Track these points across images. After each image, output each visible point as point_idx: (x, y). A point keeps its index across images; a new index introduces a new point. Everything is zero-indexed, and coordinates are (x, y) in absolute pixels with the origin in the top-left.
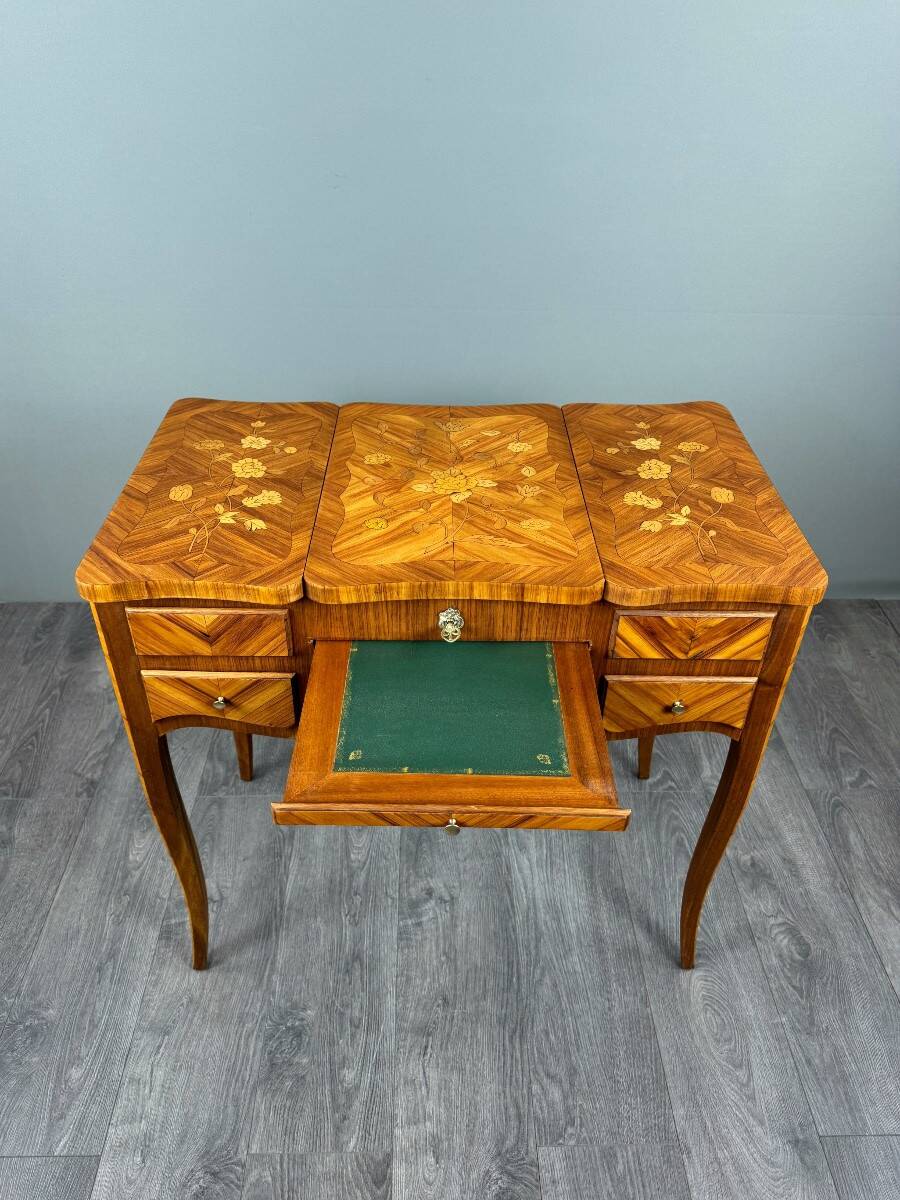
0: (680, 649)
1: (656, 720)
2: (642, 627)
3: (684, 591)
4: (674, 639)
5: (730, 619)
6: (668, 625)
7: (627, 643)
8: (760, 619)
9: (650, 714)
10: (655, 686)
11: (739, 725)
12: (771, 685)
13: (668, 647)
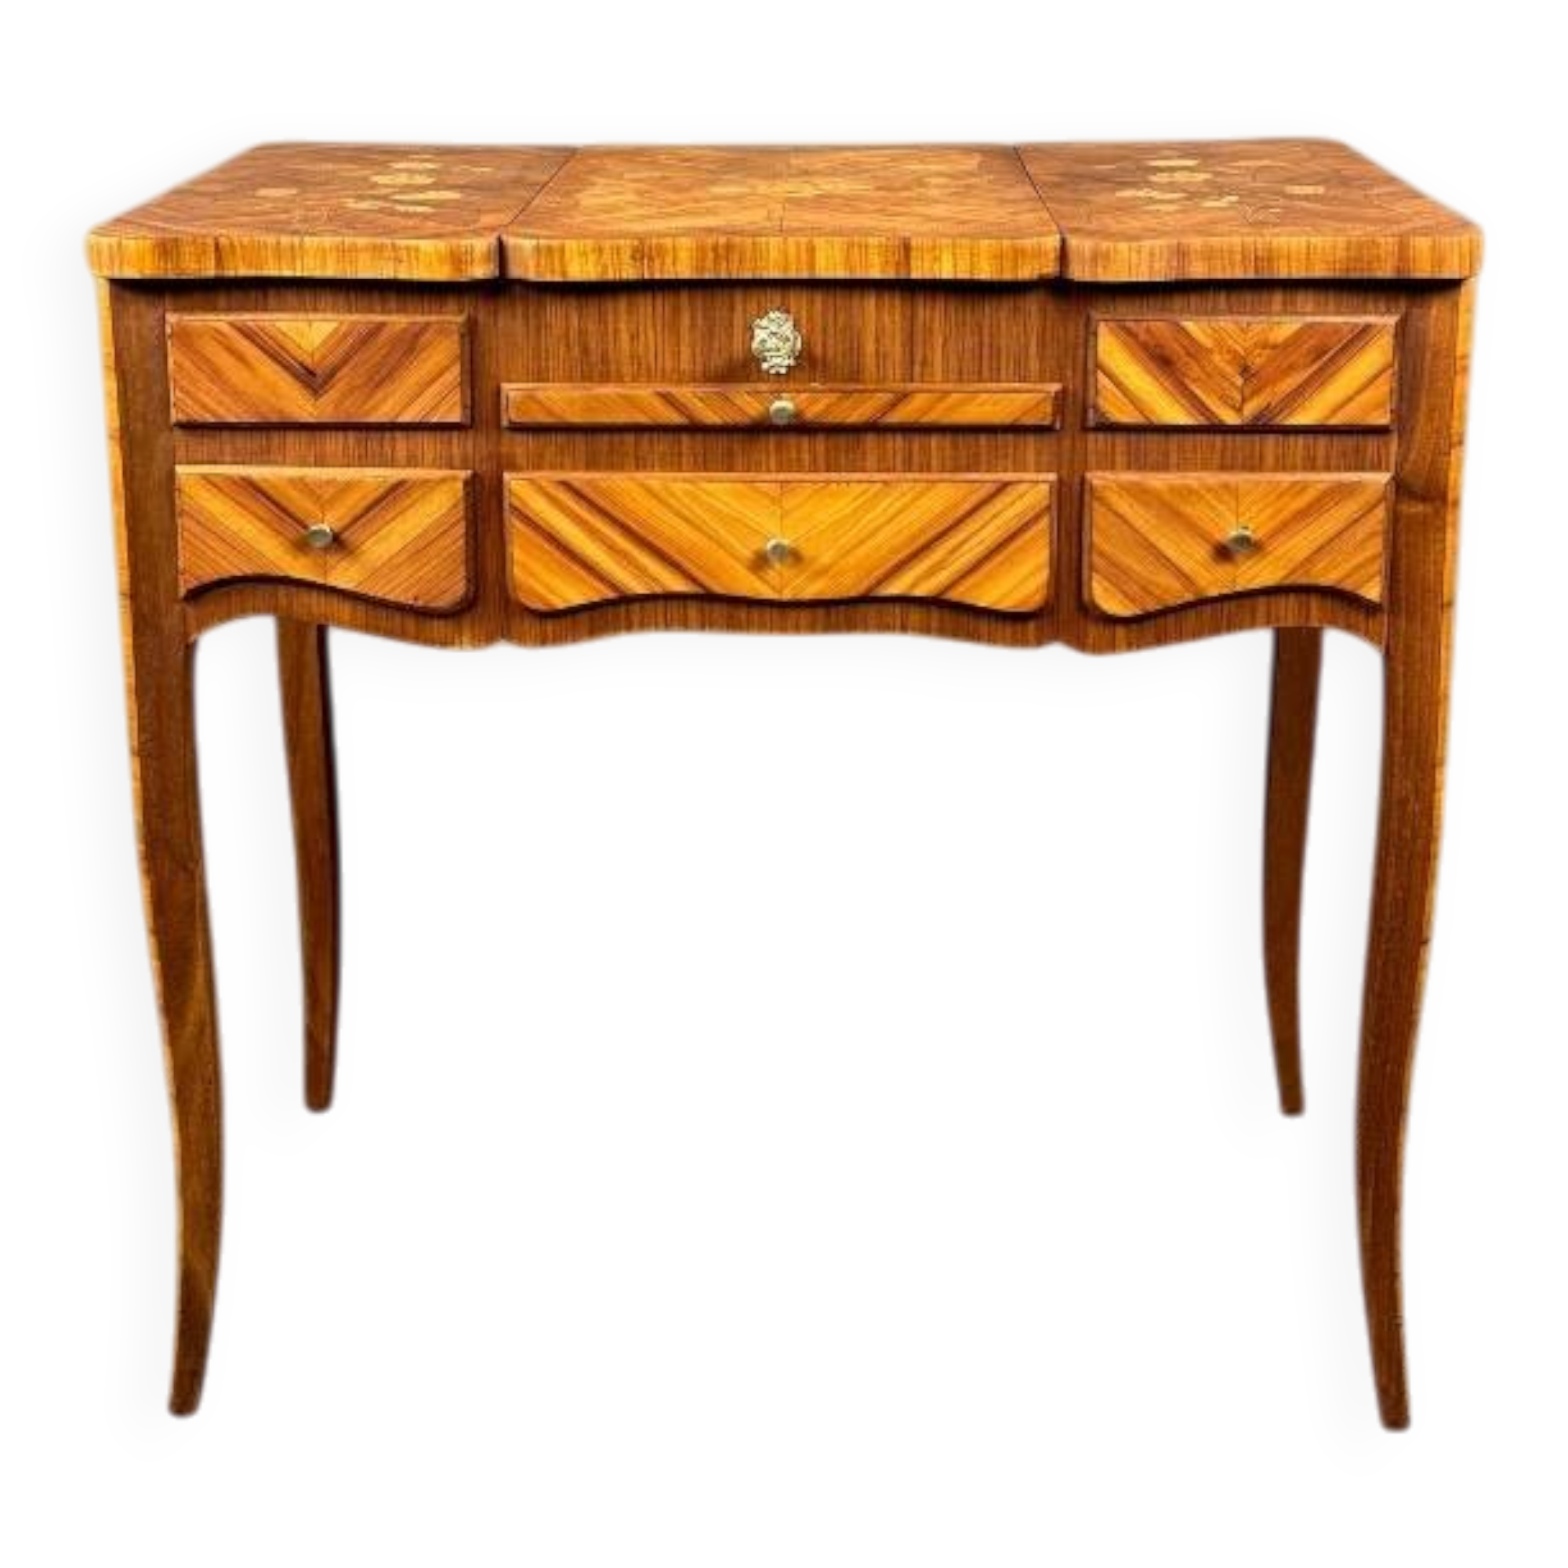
0: (1224, 399)
1: (1202, 583)
2: (1145, 346)
3: (1209, 255)
4: (1209, 375)
5: (1311, 326)
6: (1192, 340)
7: (1118, 385)
8: (1367, 328)
9: (1187, 566)
10: (1188, 493)
11: (1373, 592)
12: (1424, 499)
13: (1198, 392)
